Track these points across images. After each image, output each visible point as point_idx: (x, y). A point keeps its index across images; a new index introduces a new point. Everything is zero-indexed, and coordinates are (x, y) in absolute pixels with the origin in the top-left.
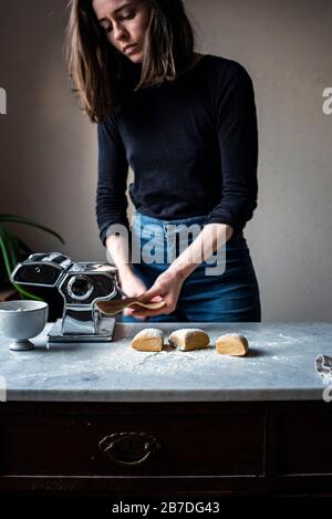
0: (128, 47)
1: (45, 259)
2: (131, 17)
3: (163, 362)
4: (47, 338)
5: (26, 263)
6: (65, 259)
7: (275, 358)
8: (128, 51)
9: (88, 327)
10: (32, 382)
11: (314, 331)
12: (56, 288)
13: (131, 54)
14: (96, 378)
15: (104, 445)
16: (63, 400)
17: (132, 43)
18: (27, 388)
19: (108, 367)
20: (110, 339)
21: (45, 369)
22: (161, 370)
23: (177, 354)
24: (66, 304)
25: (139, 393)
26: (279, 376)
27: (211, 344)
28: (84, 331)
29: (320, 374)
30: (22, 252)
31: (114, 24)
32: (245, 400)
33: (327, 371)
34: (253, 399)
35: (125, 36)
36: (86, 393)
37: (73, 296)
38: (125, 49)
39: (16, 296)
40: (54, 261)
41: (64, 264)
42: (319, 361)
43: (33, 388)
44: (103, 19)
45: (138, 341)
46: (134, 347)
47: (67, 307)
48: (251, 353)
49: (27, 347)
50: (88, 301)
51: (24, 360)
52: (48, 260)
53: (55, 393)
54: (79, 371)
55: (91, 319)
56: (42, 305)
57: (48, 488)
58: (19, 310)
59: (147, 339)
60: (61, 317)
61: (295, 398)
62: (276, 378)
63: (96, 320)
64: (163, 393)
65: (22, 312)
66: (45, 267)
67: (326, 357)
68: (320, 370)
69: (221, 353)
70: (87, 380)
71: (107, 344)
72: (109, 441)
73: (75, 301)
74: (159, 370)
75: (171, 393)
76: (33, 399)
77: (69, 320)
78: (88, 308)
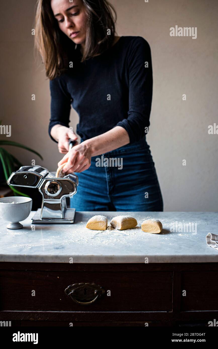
0: (73, 33)
1: (30, 170)
2: (77, 14)
3: (107, 237)
4: (31, 221)
5: (17, 172)
6: (43, 170)
7: (180, 235)
8: (73, 36)
9: (58, 214)
10: (21, 250)
11: (205, 218)
12: (37, 189)
13: (75, 38)
14: (63, 248)
15: (68, 291)
16: (42, 262)
17: (76, 31)
18: (18, 254)
19: (71, 240)
20: (72, 222)
21: (30, 241)
22: (105, 242)
23: (116, 232)
24: (43, 199)
25: (91, 257)
26: (182, 247)
27: (138, 225)
28: (55, 217)
29: (209, 245)
30: (15, 165)
31: (66, 18)
32: (160, 262)
33: (214, 244)
34: (166, 262)
35: (72, 26)
36: (57, 257)
37: (49, 194)
38: (71, 35)
39: (11, 194)
40: (36, 171)
41: (43, 173)
42: (208, 237)
43: (22, 253)
44: (58, 15)
45: (90, 224)
46: (88, 227)
47: (44, 201)
48: (164, 232)
49: (19, 227)
50: (58, 197)
51: (16, 236)
52: (32, 170)
53: (36, 257)
54: (52, 243)
55: (60, 209)
56: (29, 199)
57: (31, 319)
58: (13, 203)
59: (96, 222)
60: (40, 207)
61: (193, 261)
62: (180, 248)
63: (63, 209)
64: (107, 258)
65: (15, 204)
66: (30, 175)
67: (213, 235)
68: (209, 243)
69: (144, 231)
70: (57, 248)
71: (70, 225)
72: (71, 288)
73: (50, 197)
74: (104, 243)
75: (112, 258)
76: (22, 261)
77: (46, 210)
78: (58, 201)
